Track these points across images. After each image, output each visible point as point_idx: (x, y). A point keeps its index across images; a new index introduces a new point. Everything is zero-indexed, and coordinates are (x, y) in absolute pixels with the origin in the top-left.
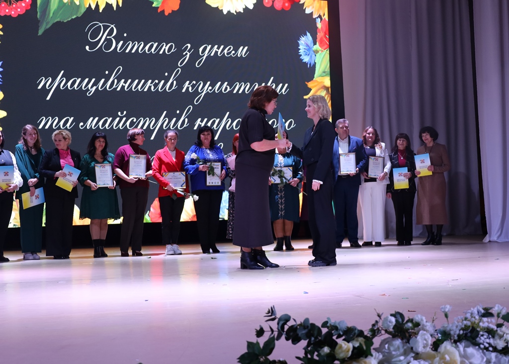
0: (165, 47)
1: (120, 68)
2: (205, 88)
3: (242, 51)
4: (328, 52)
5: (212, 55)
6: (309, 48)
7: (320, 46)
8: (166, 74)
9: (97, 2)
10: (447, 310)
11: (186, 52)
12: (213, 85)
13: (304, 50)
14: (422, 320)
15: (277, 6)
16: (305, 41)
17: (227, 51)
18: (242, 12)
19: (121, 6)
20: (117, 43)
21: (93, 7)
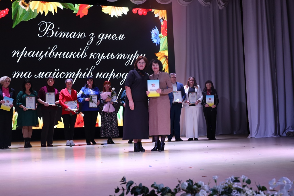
0: (80, 35)
1: (56, 46)
2: (101, 57)
3: (121, 37)
4: (167, 37)
5: (105, 39)
6: (156, 36)
7: (163, 34)
8: (81, 49)
9: (44, 10)
10: (216, 178)
11: (91, 37)
12: (106, 55)
13: (154, 36)
14: (202, 184)
15: (140, 13)
16: (154, 32)
17: (113, 37)
18: (121, 16)
19: (56, 13)
20: (55, 33)
21: (42, 13)
